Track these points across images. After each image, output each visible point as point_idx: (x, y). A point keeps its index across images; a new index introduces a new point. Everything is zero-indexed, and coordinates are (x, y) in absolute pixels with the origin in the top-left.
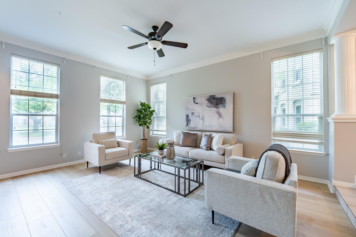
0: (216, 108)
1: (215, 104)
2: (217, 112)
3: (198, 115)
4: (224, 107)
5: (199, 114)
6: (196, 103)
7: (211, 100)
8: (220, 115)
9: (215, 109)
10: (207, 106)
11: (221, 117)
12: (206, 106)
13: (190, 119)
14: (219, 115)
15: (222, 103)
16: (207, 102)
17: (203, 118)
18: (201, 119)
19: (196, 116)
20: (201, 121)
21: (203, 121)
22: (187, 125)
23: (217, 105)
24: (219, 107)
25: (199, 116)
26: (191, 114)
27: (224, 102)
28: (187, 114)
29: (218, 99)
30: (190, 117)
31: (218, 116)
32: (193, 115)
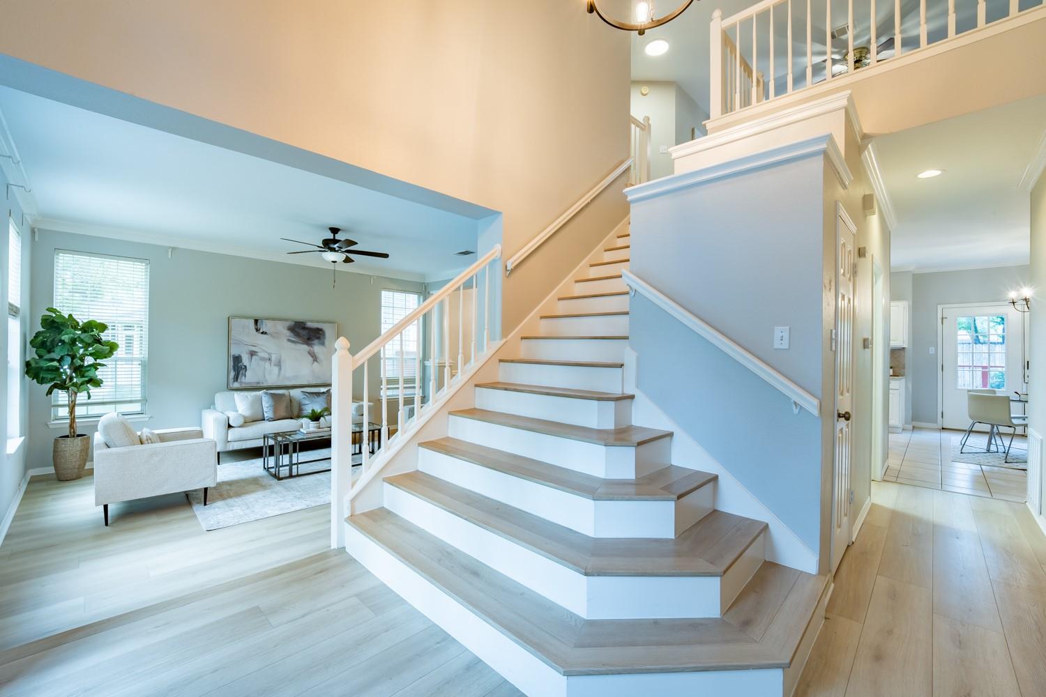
0: (308, 344)
1: (306, 337)
2: (309, 353)
3: (266, 356)
4: (323, 344)
5: (269, 354)
6: (261, 331)
7: (297, 330)
8: (315, 358)
9: (305, 347)
10: (289, 340)
11: (317, 361)
12: (286, 341)
13: (245, 364)
14: (312, 357)
15: (318, 338)
16: (288, 333)
17: (280, 362)
18: (275, 365)
19: (263, 359)
20: (276, 369)
21: (280, 369)
22: (236, 378)
23: (308, 339)
24: (314, 344)
25: (269, 359)
26: (247, 353)
27: (321, 336)
28: (237, 355)
29: (310, 329)
30: (245, 360)
31: (311, 359)
32: (254, 357)
